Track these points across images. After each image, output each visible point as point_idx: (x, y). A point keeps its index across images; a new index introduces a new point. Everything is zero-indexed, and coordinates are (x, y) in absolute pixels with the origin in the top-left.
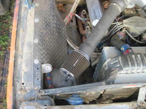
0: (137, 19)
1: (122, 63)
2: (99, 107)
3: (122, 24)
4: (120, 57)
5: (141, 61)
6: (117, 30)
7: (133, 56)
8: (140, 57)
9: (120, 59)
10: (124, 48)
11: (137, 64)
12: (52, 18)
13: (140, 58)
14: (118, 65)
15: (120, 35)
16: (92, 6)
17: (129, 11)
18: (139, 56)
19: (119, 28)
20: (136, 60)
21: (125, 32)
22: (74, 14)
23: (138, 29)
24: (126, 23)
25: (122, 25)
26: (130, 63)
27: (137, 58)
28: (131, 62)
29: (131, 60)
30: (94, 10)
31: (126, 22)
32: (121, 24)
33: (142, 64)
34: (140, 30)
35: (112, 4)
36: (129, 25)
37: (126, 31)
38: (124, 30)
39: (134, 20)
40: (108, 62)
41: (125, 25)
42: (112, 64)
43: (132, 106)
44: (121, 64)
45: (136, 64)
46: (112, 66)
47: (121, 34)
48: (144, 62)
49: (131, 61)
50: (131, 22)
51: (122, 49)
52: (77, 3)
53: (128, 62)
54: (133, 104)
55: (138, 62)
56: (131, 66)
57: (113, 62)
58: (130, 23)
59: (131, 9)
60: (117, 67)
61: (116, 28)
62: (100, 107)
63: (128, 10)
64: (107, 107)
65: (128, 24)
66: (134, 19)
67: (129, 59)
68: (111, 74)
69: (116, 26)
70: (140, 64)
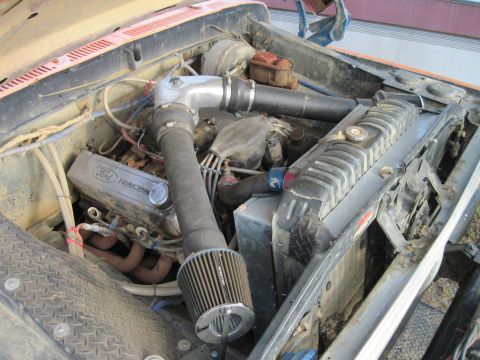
0: (234, 128)
2: (356, 324)
3: (215, 157)
4: (292, 191)
5: (332, 166)
6: (217, 177)
7: (310, 169)
9: (294, 193)
10: (277, 177)
11: (332, 173)
12: (47, 257)
13: (325, 164)
14: (305, 206)
16: (108, 177)
17: (201, 132)
18: (317, 162)
19: (216, 168)
20: (322, 170)
21: (231, 171)
22: (79, 226)
23: (256, 142)
24: (222, 150)
25: (217, 160)
26: (321, 183)
27: (320, 167)
28: (320, 180)
29: (315, 175)
30: (124, 182)
31: (220, 148)
32: (213, 161)
33: (339, 170)
34: (259, 142)
35: (163, 129)
37: (234, 169)
38: (228, 169)
39: (230, 134)
40: (278, 224)
41: (223, 155)
42: (288, 217)
43: (402, 266)
44: (308, 198)
46: (295, 219)
48: (338, 164)
49: (318, 178)
50: (229, 140)
51: (272, 184)
52: (64, 196)
53: (316, 183)
54: (399, 263)
56: (328, 185)
57: (287, 213)
58: (231, 143)
60: (308, 210)
61: (211, 175)
62: (357, 322)
64: (367, 310)
65: (226, 148)
66: (228, 131)
67: (310, 179)
68: (312, 232)
70: (336, 172)
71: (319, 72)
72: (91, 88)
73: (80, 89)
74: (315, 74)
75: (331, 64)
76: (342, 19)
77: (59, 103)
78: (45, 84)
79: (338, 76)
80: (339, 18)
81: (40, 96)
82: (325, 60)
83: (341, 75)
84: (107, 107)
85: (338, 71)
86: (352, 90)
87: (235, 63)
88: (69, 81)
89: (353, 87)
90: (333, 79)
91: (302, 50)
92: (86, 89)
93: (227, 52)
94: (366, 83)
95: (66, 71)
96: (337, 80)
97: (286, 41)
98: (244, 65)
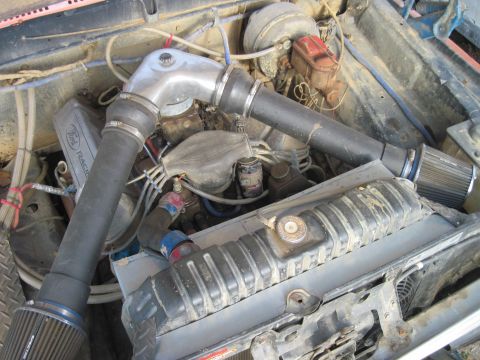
0: (200, 142)
1: (161, 298)
3: (163, 171)
4: (153, 282)
5: (217, 270)
6: (156, 194)
7: (190, 263)
8: (211, 261)
9: (154, 287)
10: (167, 247)
11: (206, 283)
13: (213, 263)
14: (155, 310)
15: (169, 205)
16: (74, 143)
17: (180, 125)
18: (206, 256)
19: (158, 184)
20: (200, 272)
21: (183, 188)
22: (26, 185)
23: (212, 171)
24: (170, 166)
25: (163, 175)
26: (183, 291)
27: (201, 266)
28: (185, 286)
29: (186, 276)
30: (81, 155)
31: (170, 163)
32: (158, 175)
33: (221, 280)
36: (182, 166)
37: (187, 186)
38: (178, 186)
39: (191, 148)
42: (139, 309)
44: (160, 302)
45: (202, 287)
46: (141, 316)
47: (170, 201)
48: (226, 272)
49: (183, 282)
50: (185, 157)
51: (162, 251)
52: (25, 149)
53: (176, 289)
55: (207, 278)
56: (188, 298)
57: (139, 304)
58: (182, 162)
59: (185, 116)
61: (151, 188)
63: (175, 123)
65: (175, 166)
66: (192, 144)
67: (177, 278)
69: (147, 183)
70: (214, 281)
71: (403, 70)
72: (89, 36)
73: (76, 36)
74: (399, 70)
75: (419, 67)
76: (452, 14)
77: (46, 47)
78: (30, 26)
79: (422, 83)
80: (449, 10)
81: (24, 38)
82: (414, 57)
83: (426, 84)
84: (108, 58)
85: (424, 79)
86: (432, 108)
87: (276, 41)
88: (61, 26)
89: (434, 105)
90: (416, 84)
91: (393, 35)
92: (83, 36)
93: (273, 23)
94: (449, 108)
95: (59, 15)
96: (420, 88)
97: (380, 15)
98: (286, 46)
